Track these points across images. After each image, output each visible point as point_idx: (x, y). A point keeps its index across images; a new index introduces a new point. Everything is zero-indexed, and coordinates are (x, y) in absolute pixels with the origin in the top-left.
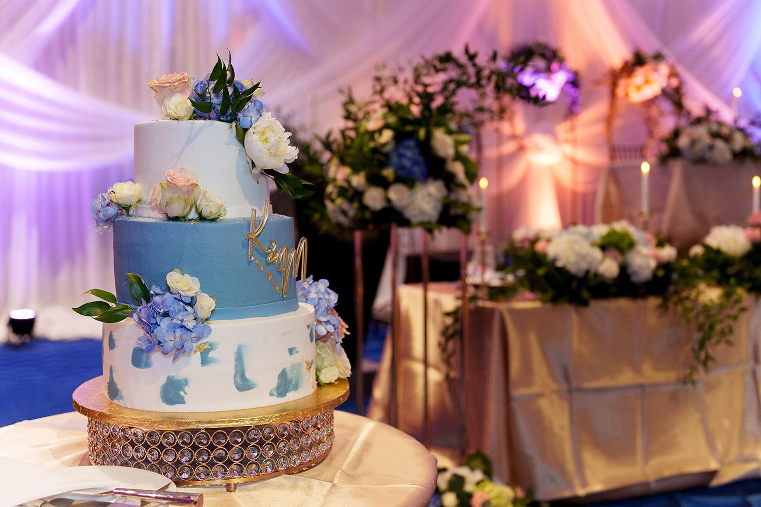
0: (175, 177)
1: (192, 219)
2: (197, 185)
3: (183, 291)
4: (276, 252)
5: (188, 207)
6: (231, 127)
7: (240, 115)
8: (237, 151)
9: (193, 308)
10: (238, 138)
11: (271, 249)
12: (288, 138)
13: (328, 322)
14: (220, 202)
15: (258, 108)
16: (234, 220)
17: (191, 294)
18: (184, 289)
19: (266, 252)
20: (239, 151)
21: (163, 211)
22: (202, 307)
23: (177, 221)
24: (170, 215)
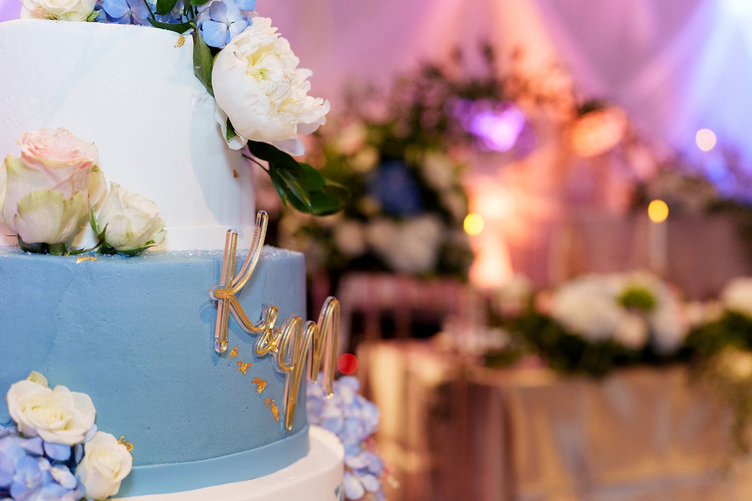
0: (40, 146)
1: (81, 251)
2: (95, 169)
3: (51, 431)
4: (276, 331)
5: (73, 222)
6: (181, 43)
7: (203, 18)
8: (194, 100)
9: (73, 472)
10: (198, 68)
11: (266, 323)
12: (307, 79)
13: (365, 470)
14: (151, 212)
15: (244, 7)
16: (183, 255)
17: (72, 437)
18: (52, 426)
19: (255, 329)
20: (200, 99)
21: (11, 230)
22: (98, 473)
23: (45, 254)
24: (28, 239)
